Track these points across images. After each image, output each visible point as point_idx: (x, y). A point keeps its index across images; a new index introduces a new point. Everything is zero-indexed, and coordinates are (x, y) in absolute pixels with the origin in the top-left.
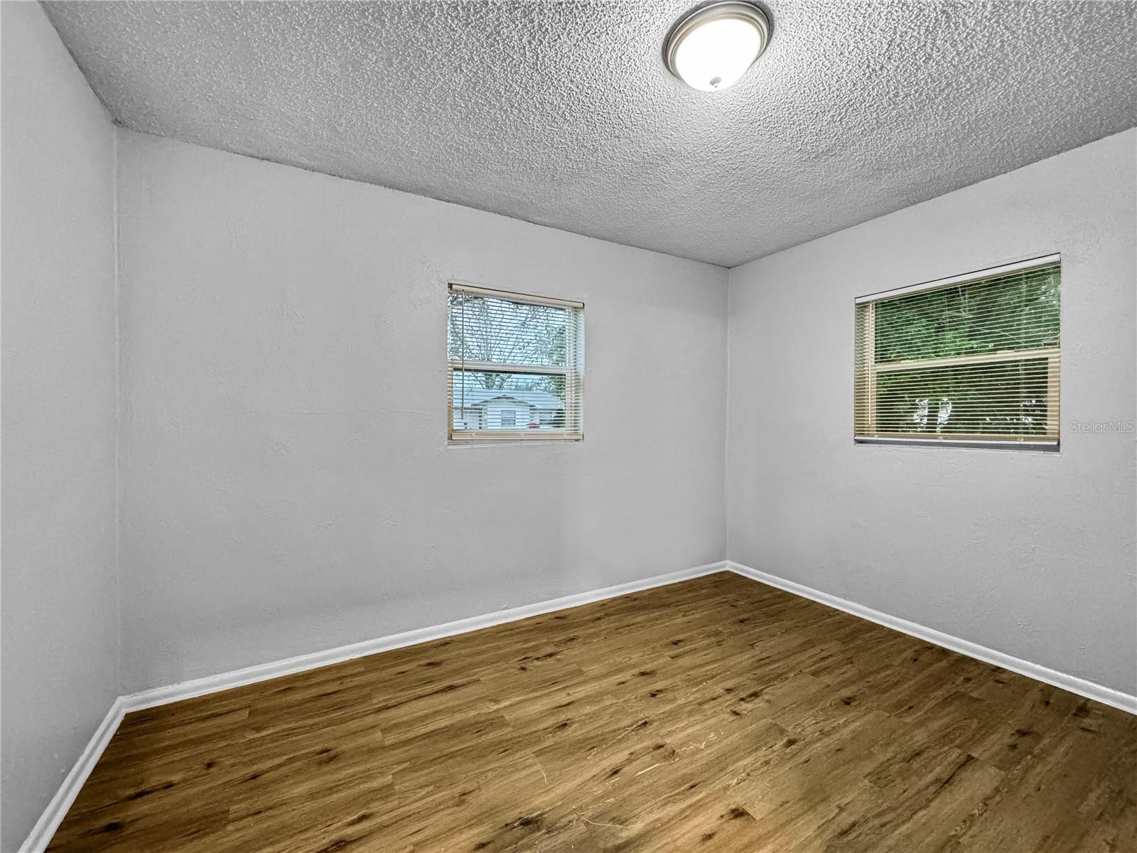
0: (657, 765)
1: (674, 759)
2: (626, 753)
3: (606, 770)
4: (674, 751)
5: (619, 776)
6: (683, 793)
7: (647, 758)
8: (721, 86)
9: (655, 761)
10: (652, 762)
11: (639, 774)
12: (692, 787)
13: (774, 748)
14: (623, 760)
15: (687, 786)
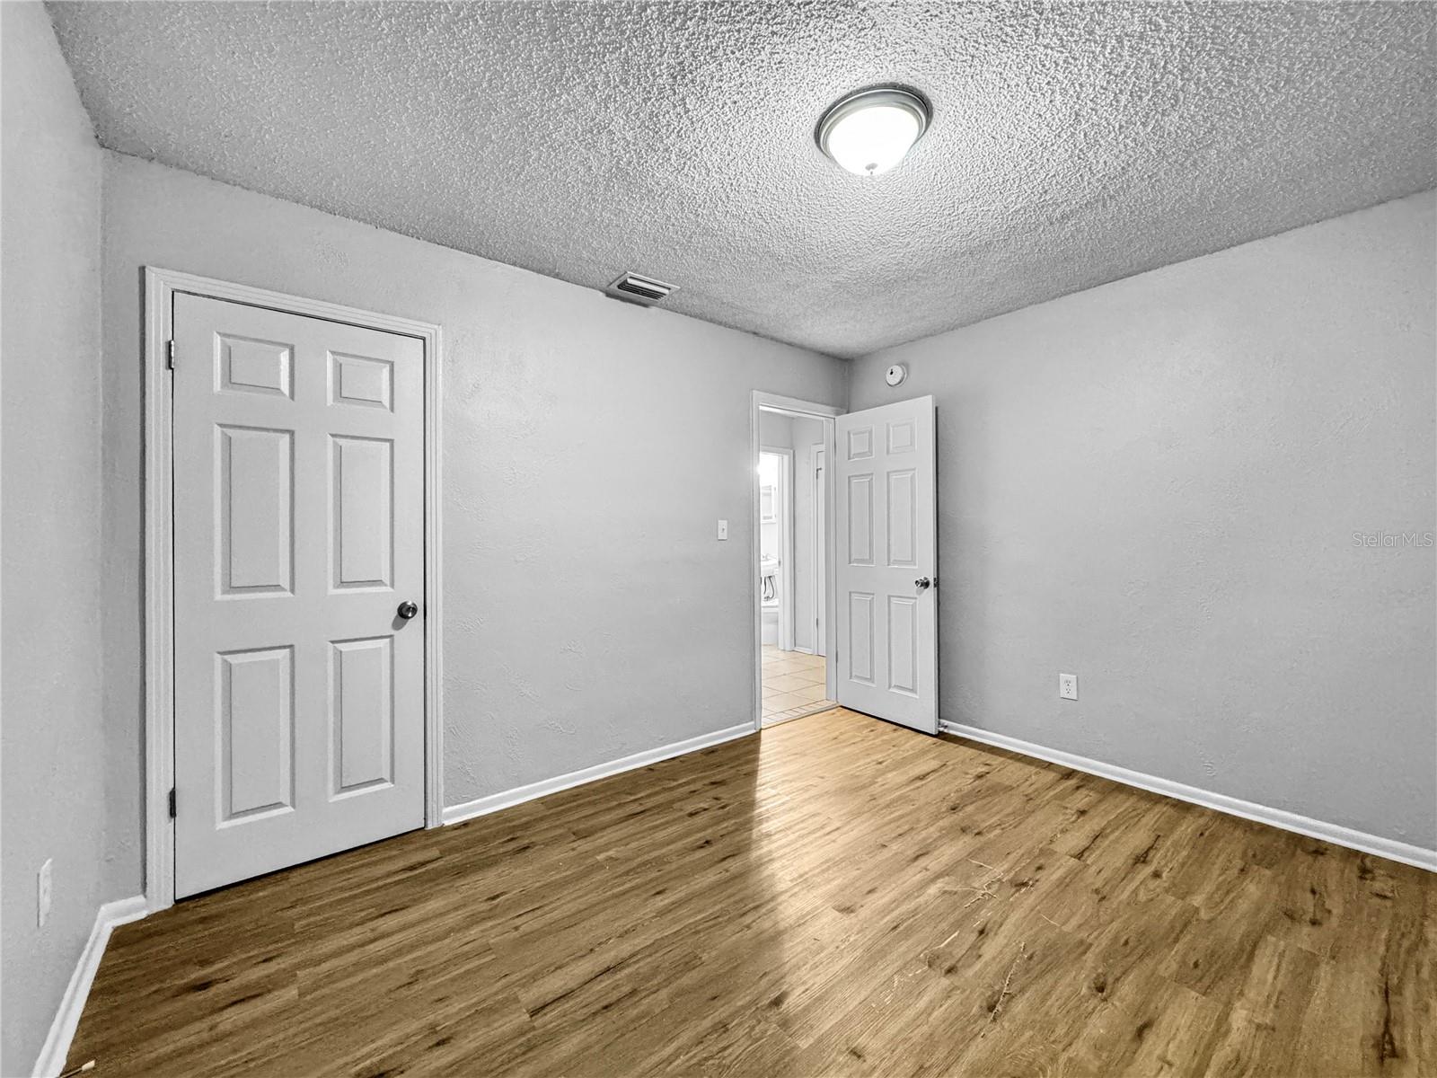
0: (942, 945)
1: (926, 955)
2: (987, 957)
3: (992, 934)
4: (930, 966)
5: (975, 928)
6: (904, 921)
7: (959, 952)
8: (876, 172)
9: (947, 950)
10: (950, 949)
11: (956, 934)
12: (895, 928)
13: (803, 988)
14: (984, 946)
15: (901, 928)
